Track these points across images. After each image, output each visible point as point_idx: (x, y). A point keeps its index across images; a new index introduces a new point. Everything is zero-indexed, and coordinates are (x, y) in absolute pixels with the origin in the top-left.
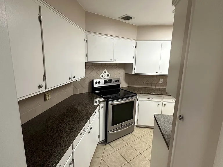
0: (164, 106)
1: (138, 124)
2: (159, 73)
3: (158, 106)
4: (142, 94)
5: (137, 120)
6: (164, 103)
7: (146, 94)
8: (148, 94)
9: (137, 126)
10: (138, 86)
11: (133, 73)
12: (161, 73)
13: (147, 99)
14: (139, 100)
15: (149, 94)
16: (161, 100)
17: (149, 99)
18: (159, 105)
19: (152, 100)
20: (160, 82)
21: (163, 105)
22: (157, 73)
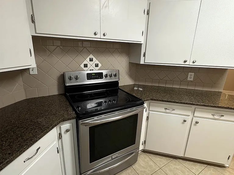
0: (195, 125)
1: (146, 149)
2: (189, 63)
3: (183, 123)
4: (155, 100)
5: (145, 141)
6: (195, 120)
7: (163, 101)
8: (166, 101)
9: (144, 151)
10: (150, 84)
11: (142, 62)
12: (193, 62)
13: (164, 110)
14: (149, 110)
15: (168, 101)
16: (189, 113)
17: (167, 111)
18: (185, 121)
19: (173, 112)
20: (189, 79)
21: (194, 122)
22: (186, 63)
